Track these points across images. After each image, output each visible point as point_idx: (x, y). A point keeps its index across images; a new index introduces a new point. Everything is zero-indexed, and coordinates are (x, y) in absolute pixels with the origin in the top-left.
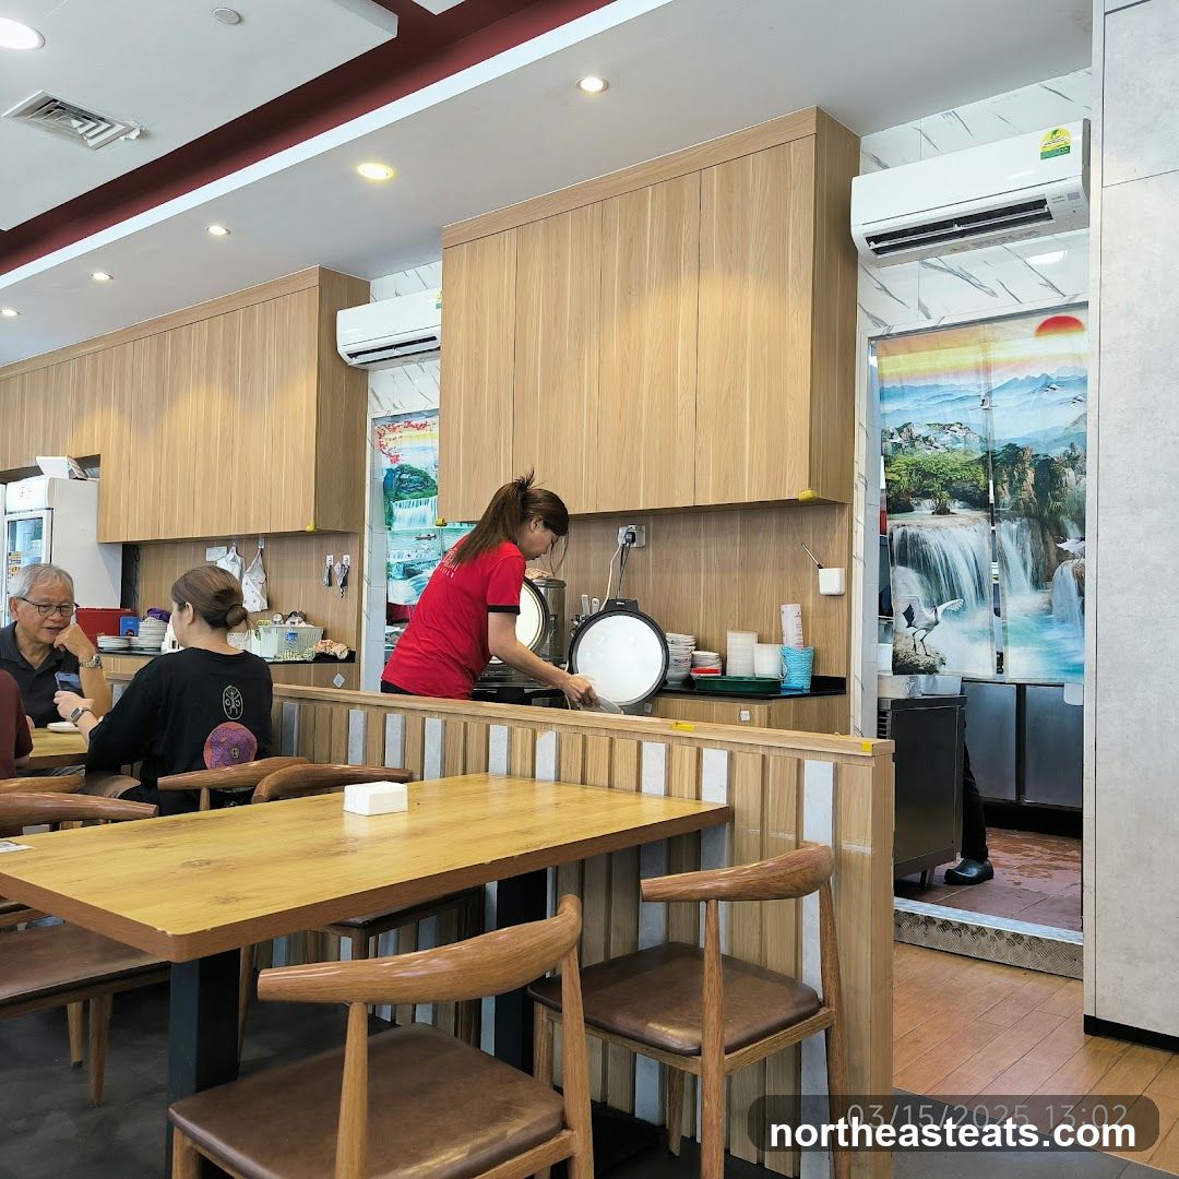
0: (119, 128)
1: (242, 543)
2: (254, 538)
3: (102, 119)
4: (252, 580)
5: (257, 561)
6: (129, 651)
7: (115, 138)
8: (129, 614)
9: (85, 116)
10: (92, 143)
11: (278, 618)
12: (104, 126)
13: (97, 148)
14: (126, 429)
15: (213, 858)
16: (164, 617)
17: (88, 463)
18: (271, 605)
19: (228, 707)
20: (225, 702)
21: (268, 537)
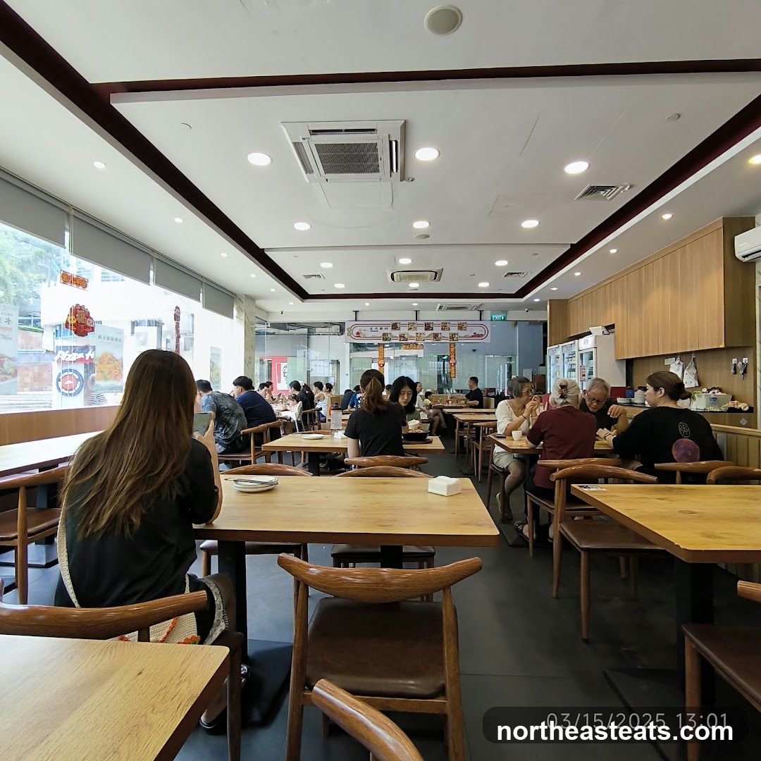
0: (621, 188)
1: (683, 356)
2: (690, 353)
3: (613, 187)
4: (690, 373)
5: (691, 364)
6: (631, 404)
7: (619, 192)
8: (629, 389)
9: (604, 188)
10: (609, 198)
11: (705, 390)
12: (614, 189)
13: (611, 199)
14: (625, 311)
15: (695, 511)
16: (645, 389)
17: (610, 328)
18: (700, 384)
19: (682, 432)
20: (680, 429)
21: (696, 352)
